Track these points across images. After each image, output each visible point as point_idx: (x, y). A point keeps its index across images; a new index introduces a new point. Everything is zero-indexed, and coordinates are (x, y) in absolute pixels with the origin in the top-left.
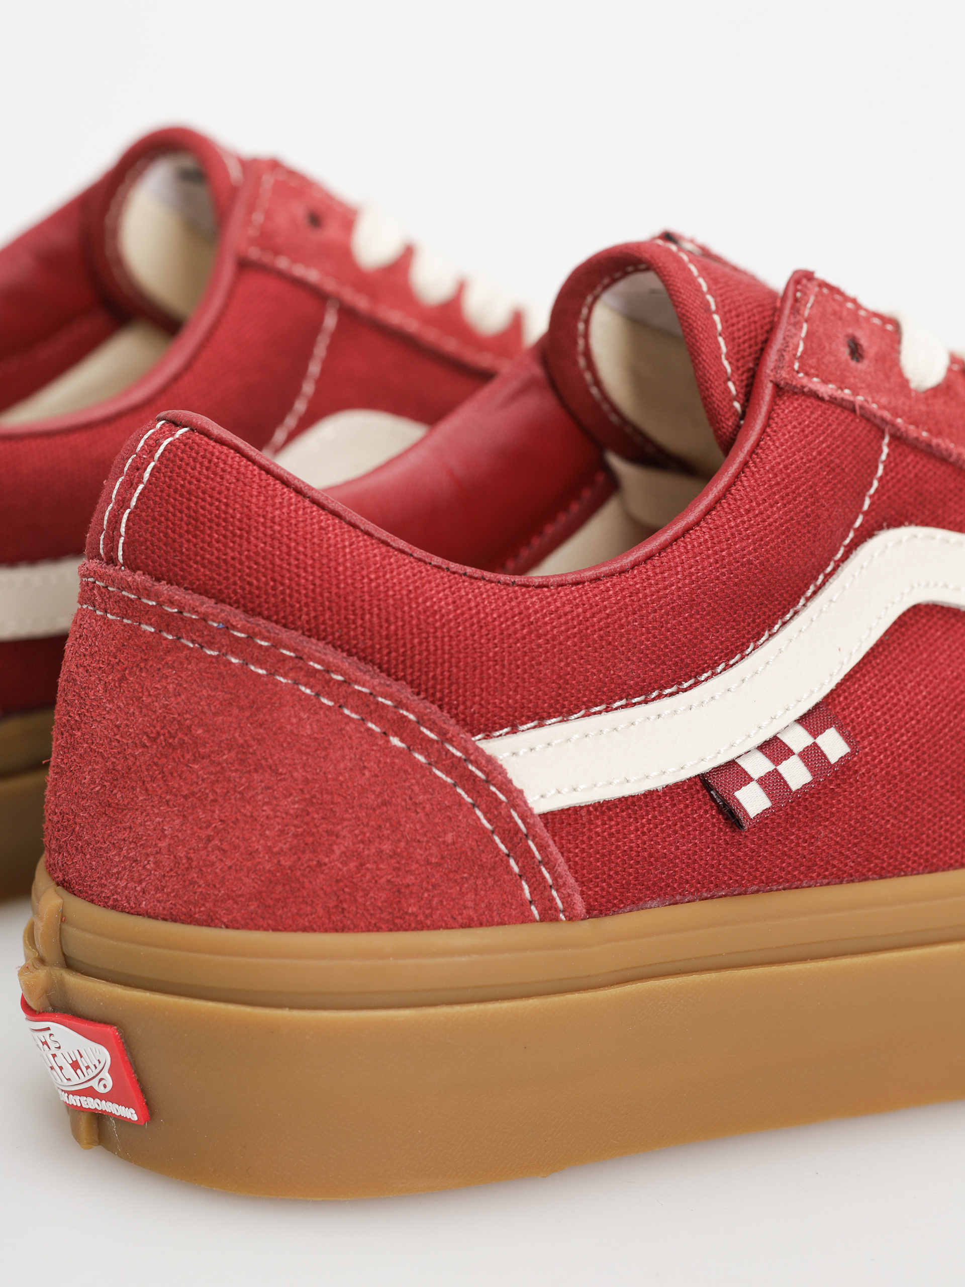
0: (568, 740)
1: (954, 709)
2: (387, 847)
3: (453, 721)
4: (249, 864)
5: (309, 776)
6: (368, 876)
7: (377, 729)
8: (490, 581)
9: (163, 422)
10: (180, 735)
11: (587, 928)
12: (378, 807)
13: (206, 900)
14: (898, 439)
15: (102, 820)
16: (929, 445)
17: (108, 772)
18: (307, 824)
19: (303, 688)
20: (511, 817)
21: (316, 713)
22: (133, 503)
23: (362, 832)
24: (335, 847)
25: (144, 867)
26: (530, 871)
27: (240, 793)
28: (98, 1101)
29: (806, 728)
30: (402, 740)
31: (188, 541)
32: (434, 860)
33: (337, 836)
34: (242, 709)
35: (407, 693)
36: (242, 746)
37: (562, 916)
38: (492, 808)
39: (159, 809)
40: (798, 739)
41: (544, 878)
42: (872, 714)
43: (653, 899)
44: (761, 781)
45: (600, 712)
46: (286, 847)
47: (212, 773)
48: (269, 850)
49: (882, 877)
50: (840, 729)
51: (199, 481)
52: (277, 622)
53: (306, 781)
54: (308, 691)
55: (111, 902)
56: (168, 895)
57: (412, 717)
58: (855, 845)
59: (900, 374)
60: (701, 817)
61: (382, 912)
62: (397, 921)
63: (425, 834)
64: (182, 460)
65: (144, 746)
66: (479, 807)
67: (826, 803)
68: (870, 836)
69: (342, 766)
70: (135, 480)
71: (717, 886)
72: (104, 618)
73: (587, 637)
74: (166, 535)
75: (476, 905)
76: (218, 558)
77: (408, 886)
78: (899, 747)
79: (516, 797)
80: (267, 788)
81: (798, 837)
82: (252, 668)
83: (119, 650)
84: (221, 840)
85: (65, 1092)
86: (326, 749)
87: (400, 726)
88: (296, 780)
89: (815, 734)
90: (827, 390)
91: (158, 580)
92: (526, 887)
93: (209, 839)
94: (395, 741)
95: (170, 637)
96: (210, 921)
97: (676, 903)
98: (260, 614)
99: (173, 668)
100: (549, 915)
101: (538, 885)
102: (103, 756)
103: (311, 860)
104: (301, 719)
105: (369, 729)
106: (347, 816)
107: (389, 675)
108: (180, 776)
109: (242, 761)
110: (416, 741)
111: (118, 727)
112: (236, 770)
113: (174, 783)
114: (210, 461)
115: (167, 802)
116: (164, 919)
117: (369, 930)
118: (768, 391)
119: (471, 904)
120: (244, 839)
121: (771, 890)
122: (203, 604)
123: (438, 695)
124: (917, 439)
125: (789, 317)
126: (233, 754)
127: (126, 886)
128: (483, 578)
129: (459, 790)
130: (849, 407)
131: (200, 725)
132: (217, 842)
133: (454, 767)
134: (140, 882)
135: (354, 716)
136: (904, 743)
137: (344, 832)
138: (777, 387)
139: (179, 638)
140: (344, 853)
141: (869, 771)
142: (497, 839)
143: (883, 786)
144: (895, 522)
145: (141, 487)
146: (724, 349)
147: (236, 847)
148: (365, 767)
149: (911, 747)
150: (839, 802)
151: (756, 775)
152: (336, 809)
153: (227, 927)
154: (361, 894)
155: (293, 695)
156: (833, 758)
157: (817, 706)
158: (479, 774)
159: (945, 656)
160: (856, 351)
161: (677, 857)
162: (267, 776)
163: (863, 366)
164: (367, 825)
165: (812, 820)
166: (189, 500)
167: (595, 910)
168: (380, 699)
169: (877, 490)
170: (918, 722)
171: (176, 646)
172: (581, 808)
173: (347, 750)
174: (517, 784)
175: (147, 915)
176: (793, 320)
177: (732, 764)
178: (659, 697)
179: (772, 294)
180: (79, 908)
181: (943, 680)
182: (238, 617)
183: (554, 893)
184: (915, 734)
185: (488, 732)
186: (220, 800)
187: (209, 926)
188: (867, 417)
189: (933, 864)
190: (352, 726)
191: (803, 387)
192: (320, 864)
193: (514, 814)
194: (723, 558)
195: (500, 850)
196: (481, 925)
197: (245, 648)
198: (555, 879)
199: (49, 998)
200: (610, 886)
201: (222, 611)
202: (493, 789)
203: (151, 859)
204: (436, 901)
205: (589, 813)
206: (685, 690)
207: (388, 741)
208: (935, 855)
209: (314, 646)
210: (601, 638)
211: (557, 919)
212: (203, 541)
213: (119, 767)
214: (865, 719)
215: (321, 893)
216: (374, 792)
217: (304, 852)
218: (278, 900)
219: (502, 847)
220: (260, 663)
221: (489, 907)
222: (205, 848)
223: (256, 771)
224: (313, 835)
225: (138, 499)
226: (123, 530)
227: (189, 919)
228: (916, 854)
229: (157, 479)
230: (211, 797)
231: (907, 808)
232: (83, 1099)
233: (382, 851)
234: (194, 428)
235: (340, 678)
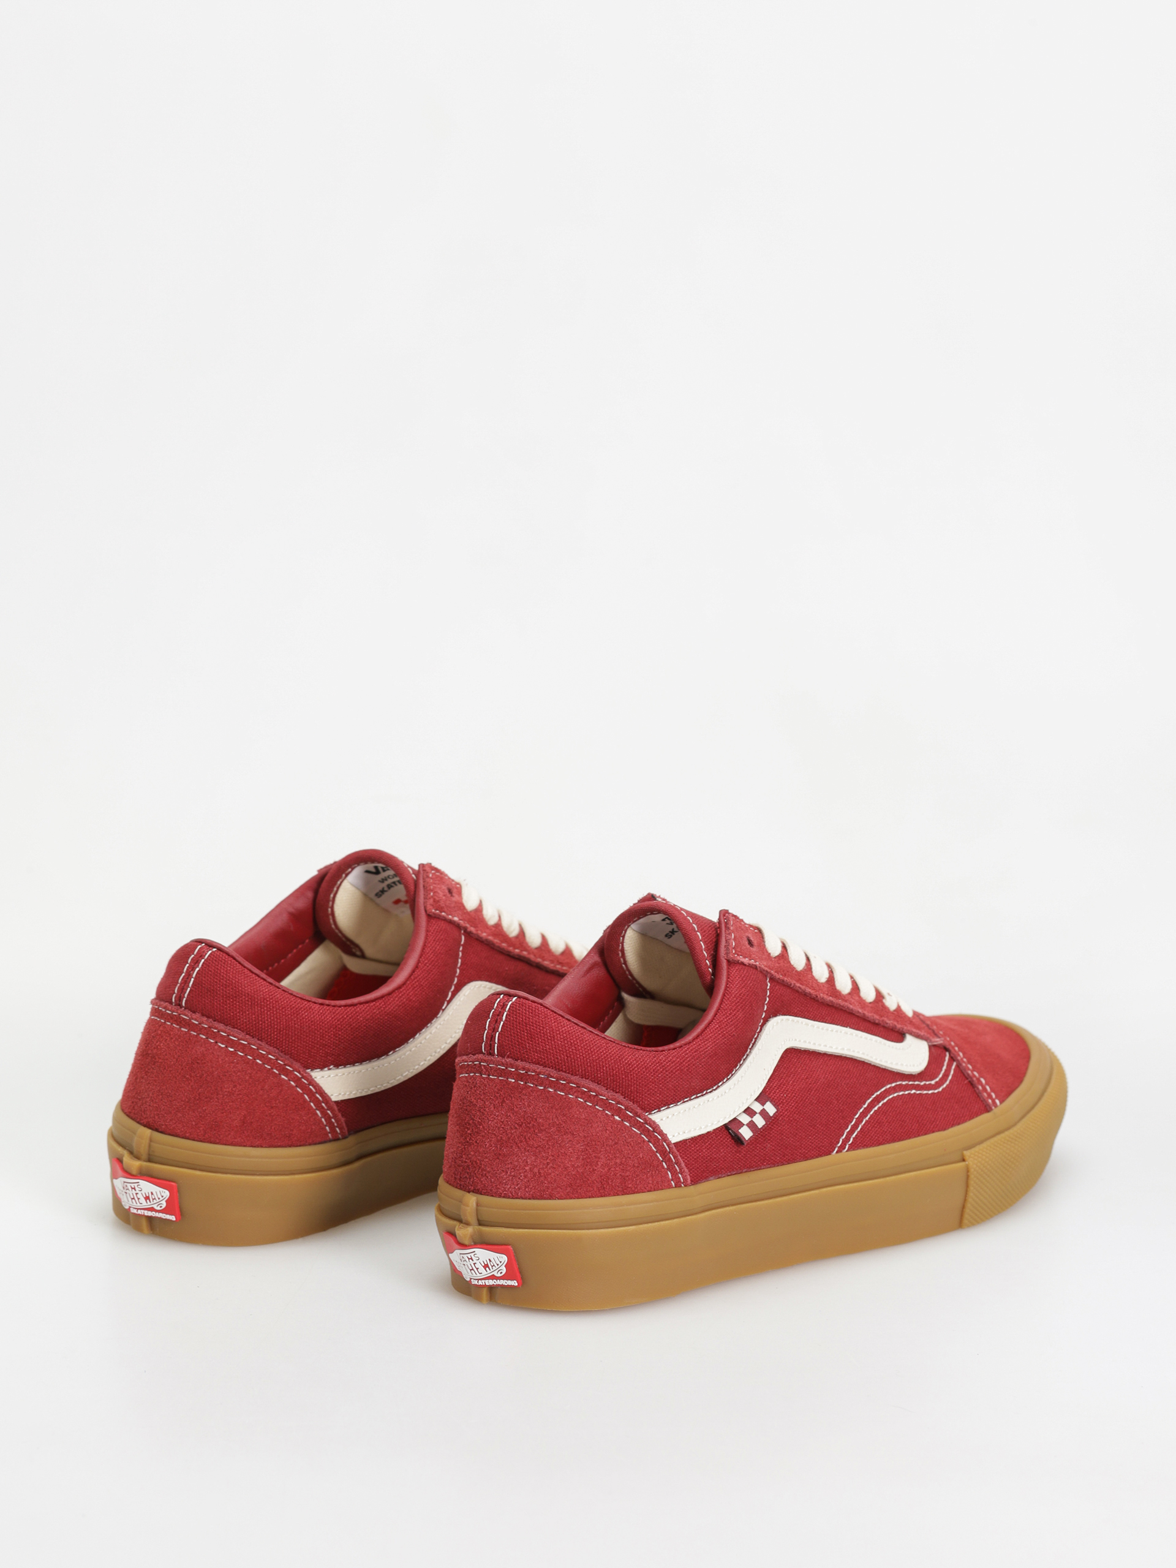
0: (680, 1112)
1: (808, 1091)
2: (618, 1161)
3: (638, 1108)
4: (565, 1173)
5: (586, 1135)
6: (612, 1173)
7: (609, 1113)
8: (644, 1051)
9: (516, 998)
10: (532, 1123)
11: (692, 1189)
12: (614, 1145)
13: (548, 1189)
14: (772, 979)
15: (496, 1161)
16: (783, 981)
17: (498, 1141)
18: (587, 1154)
19: (579, 1099)
20: (663, 1145)
21: (586, 1109)
22: (500, 1030)
23: (608, 1156)
24: (599, 1163)
25: (519, 1178)
26: (671, 1168)
27: (559, 1144)
28: (495, 1281)
29: (759, 1102)
30: (619, 1118)
31: (529, 1043)
32: (636, 1165)
33: (599, 1158)
34: (556, 1110)
35: (621, 1098)
36: (558, 1125)
37: (683, 1185)
38: (656, 1142)
39: (524, 1153)
40: (757, 1107)
41: (676, 1169)
42: (780, 1095)
43: (711, 1176)
44: (747, 1125)
45: (687, 1101)
46: (579, 1164)
47: (547, 1137)
48: (573, 1166)
49: (789, 1163)
50: (771, 1102)
51: (529, 1018)
52: (569, 1073)
53: (585, 1137)
54: (582, 1100)
55: (503, 1195)
56: (531, 1188)
57: (623, 1107)
58: (779, 1150)
59: (767, 952)
60: (726, 1141)
61: (619, 1187)
62: (625, 1191)
63: (632, 1155)
64: (519, 1010)
65: (516, 1128)
66: (651, 1142)
67: (769, 1133)
68: (784, 1146)
69: (598, 1129)
70: (499, 1020)
71: (733, 1170)
72: (488, 1078)
73: (683, 1070)
74: (518, 1041)
75: (653, 1182)
76: (543, 1049)
77: (627, 1176)
78: (791, 1108)
79: (664, 1137)
80: (570, 1141)
81: (760, 1148)
82: (559, 1093)
83: (499, 1090)
84: (553, 1164)
85: (476, 1279)
86: (591, 1123)
87: (619, 1112)
88: (581, 1137)
89: (763, 1104)
90: (746, 961)
91: (517, 1060)
92: (669, 1173)
93: (548, 1164)
94: (617, 1118)
95: (522, 1083)
96: (551, 1197)
97: (719, 1178)
98: (562, 1070)
99: (526, 1095)
100: (678, 1185)
101: (674, 1173)
102: (495, 1135)
103: (590, 1169)
104: (580, 1112)
105: (607, 1114)
106: (602, 1150)
107: (613, 1091)
108: (533, 1139)
109: (559, 1131)
110: (625, 1117)
111: (502, 1122)
112: (557, 1135)
113: (531, 1143)
114: (532, 1010)
115: (528, 1151)
116: (529, 1199)
117: (614, 1195)
118: (724, 964)
119: (651, 1182)
120: (562, 1163)
121: (750, 1171)
122: (538, 1068)
123: (632, 1098)
124: (779, 978)
125: (725, 931)
126: (555, 1128)
127: (510, 1187)
128: (641, 1050)
129: (643, 1136)
130: (755, 967)
131: (540, 1118)
132: (551, 1165)
133: (640, 1126)
134: (517, 1185)
135: (601, 1109)
136: (793, 1106)
137: (602, 1156)
138: (728, 961)
139: (526, 1083)
140: (602, 1165)
141: (782, 1119)
142: (658, 1155)
143: (788, 1125)
144: (775, 1015)
145: (502, 1023)
146: (703, 947)
147: (559, 1166)
148: (607, 1129)
149: (796, 1108)
150: (773, 1132)
151: (745, 1123)
152: (598, 1147)
153: (558, 1199)
154: (610, 1181)
155: (576, 1102)
156: (771, 1114)
157: (761, 1094)
158: (650, 1128)
159: (800, 1069)
160: (750, 943)
161: (719, 1158)
162: (569, 1136)
163: (754, 949)
164: (610, 1153)
165: (764, 1140)
166: (526, 1026)
167: (695, 1181)
168: (610, 1101)
169: (768, 1002)
170: (797, 1097)
171: (526, 1087)
172: (686, 1140)
173: (599, 1123)
174: (665, 1132)
175: (522, 1198)
176: (727, 932)
177: (735, 1119)
178: (707, 1093)
179: (714, 923)
180: (486, 1199)
181: (802, 1080)
182: (553, 1072)
183: (680, 1175)
184: (796, 1102)
185: (650, 1111)
186: (551, 1147)
187: (550, 1199)
188: (762, 971)
189: (806, 1157)
190: (600, 1113)
191: (739, 961)
192: (594, 1170)
193: (665, 1144)
194: (725, 1034)
195: (659, 1159)
196: (655, 1190)
197: (556, 1085)
198: (680, 1169)
199: (473, 1239)
200: (698, 1171)
201: (547, 1070)
202: (656, 1134)
203: (522, 1174)
204: (638, 1181)
205: (689, 1142)
206: (714, 1090)
207: (614, 1118)
208: (807, 1153)
209: (583, 1082)
210: (687, 1070)
211: (681, 1186)
212: (535, 1043)
213: (504, 1139)
214: (778, 1097)
215: (595, 1182)
216: (611, 1139)
217: (587, 1165)
218: (578, 1186)
219: (660, 1158)
220: (562, 1091)
221: (657, 1183)
222: (547, 1167)
223: (565, 1134)
224: (590, 1158)
225: (502, 1028)
226: (496, 1041)
227: (542, 1198)
228: (800, 1153)
229: (509, 1019)
230: (547, 1146)
231: (796, 1134)
232: (487, 1281)
233: (617, 1163)
234: (519, 997)
235: (594, 1094)
